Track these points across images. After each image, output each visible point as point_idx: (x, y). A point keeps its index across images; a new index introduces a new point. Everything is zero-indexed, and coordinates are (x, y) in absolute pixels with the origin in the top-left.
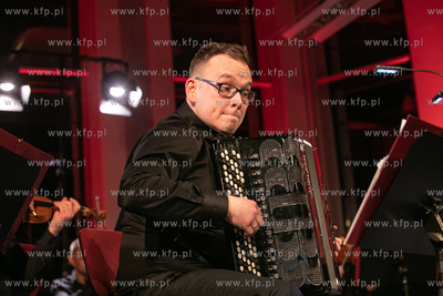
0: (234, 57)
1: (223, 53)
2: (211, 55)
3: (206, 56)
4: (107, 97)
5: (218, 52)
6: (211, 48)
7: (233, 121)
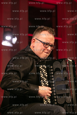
0: (50, 33)
1: (46, 31)
2: (42, 31)
3: (40, 31)
4: (5, 40)
5: (45, 30)
6: (42, 28)
7: (46, 55)
